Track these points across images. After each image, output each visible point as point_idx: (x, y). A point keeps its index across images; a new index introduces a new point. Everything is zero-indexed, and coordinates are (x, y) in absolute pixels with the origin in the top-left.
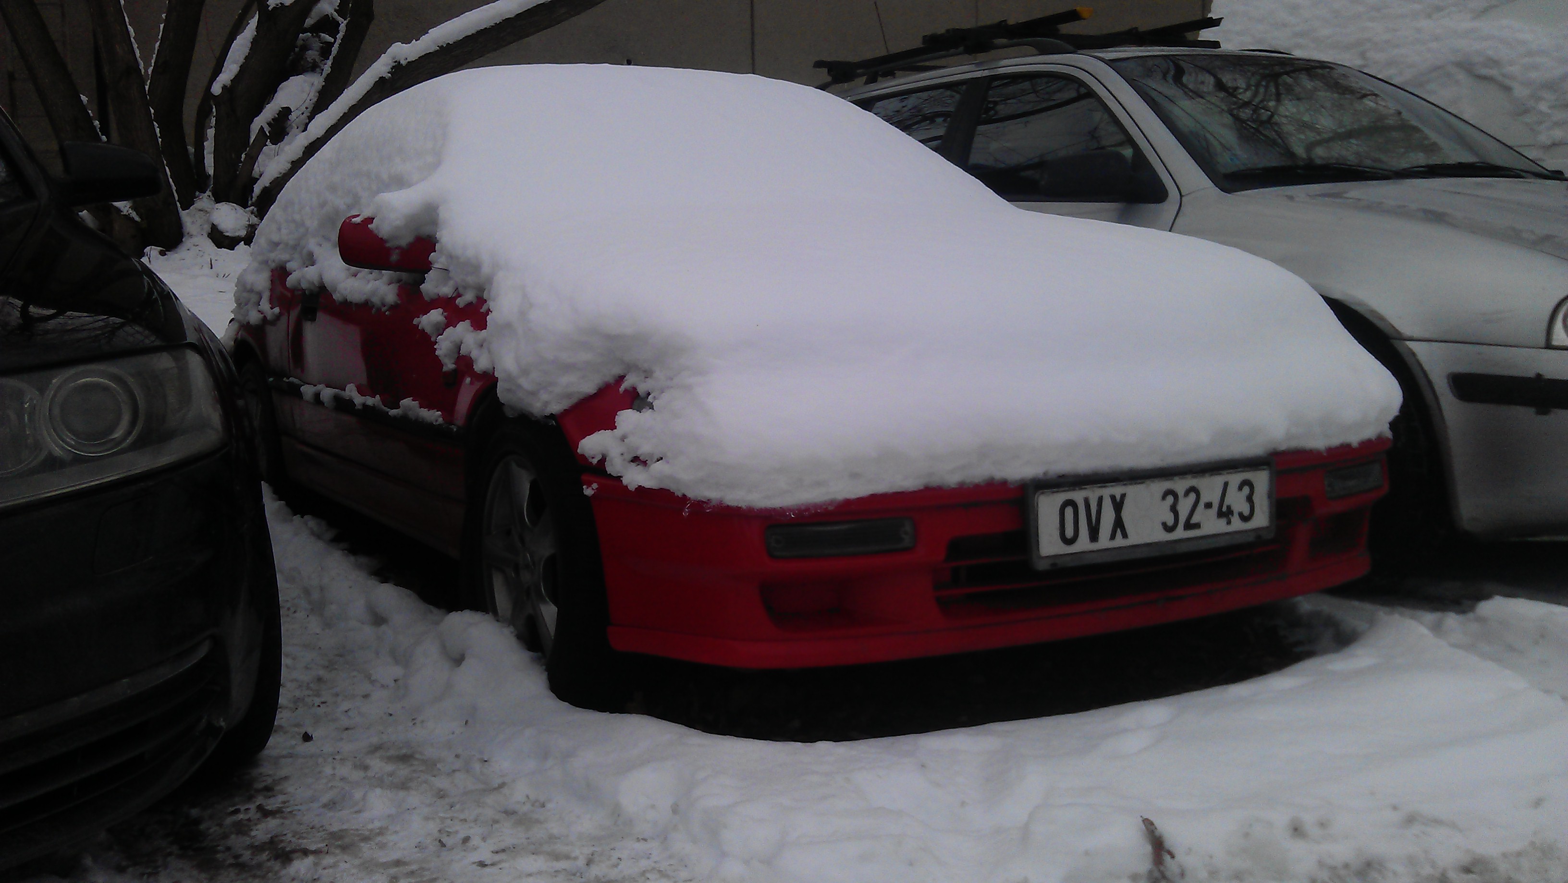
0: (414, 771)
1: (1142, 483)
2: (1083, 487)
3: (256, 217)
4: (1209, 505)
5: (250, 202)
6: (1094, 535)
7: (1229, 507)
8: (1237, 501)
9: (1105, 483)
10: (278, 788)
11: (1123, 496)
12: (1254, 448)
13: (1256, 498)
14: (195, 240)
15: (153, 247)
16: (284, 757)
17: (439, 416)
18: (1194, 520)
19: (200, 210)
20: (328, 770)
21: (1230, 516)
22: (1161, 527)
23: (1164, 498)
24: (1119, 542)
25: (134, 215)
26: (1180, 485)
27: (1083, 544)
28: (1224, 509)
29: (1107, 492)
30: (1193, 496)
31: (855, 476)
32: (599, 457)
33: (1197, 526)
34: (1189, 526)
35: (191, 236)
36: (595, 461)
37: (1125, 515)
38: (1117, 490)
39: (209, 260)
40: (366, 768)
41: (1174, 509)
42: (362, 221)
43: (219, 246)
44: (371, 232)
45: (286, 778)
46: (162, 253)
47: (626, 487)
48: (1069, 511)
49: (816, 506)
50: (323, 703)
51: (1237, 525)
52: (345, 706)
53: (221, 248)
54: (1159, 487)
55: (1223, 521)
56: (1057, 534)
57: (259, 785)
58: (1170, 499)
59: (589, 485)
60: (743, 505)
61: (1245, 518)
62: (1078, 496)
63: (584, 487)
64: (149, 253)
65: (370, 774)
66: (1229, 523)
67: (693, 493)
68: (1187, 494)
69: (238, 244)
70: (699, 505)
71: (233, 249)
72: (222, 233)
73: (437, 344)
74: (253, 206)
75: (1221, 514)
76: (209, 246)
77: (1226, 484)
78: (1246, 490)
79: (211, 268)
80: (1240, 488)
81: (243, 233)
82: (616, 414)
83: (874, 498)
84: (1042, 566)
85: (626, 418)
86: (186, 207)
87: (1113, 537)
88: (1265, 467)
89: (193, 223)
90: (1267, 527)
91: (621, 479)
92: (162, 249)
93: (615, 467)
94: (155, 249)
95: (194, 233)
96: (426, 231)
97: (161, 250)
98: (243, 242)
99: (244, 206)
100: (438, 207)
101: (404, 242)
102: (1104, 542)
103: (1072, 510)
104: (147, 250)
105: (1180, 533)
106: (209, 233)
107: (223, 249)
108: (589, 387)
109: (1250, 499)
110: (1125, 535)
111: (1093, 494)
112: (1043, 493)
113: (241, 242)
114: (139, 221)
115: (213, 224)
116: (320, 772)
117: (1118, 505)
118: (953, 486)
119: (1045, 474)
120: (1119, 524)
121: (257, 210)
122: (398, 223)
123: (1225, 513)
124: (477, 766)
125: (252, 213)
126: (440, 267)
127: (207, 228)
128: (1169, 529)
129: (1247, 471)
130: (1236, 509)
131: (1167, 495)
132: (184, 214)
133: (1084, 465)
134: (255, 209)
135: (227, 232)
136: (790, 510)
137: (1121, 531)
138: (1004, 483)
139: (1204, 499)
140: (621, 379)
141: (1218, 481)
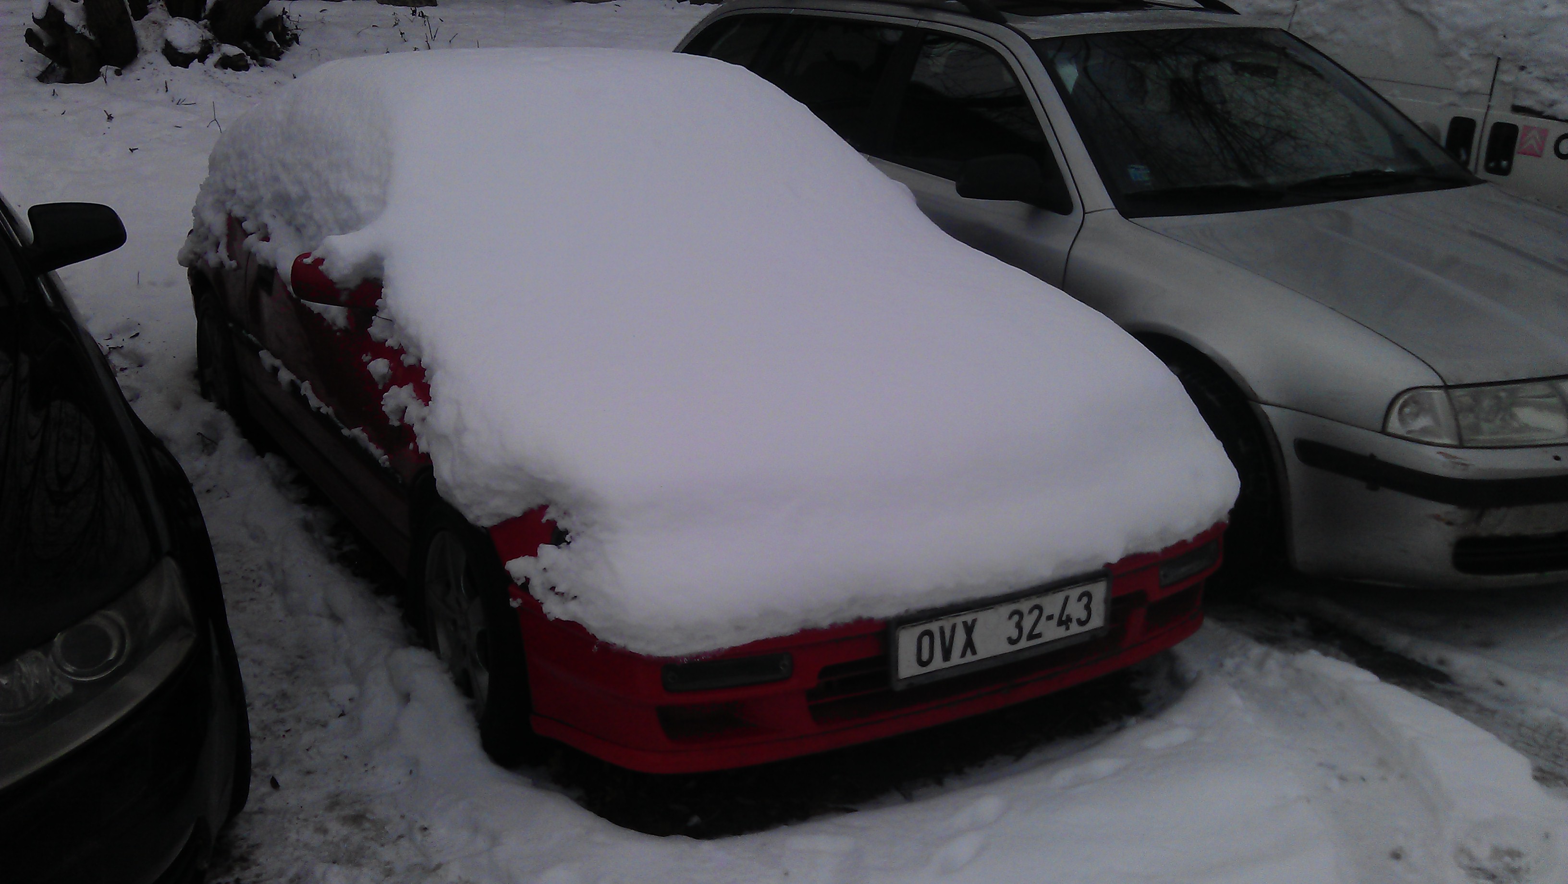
0: (366, 838)
1: (992, 608)
2: (940, 618)
3: (209, 31)
4: (1050, 618)
5: (203, 15)
6: (947, 654)
7: (1068, 616)
8: (1076, 610)
9: (960, 612)
10: (252, 857)
11: (974, 621)
12: (1097, 565)
13: (1093, 606)
14: (149, 57)
15: (109, 66)
16: (256, 813)
17: (387, 460)
18: (1036, 632)
19: (154, 23)
20: (293, 836)
21: (1069, 623)
22: (1006, 641)
23: (1010, 617)
24: (969, 658)
25: (87, 33)
26: (1025, 606)
27: (938, 663)
28: (1064, 618)
29: (959, 620)
30: (1036, 612)
31: (738, 628)
32: (523, 580)
33: (1039, 635)
34: (1031, 637)
35: (145, 52)
36: (519, 583)
37: (976, 637)
38: (969, 618)
39: (164, 83)
40: (325, 831)
41: (1019, 626)
42: (312, 262)
43: (174, 64)
44: (321, 273)
45: (257, 846)
46: (118, 73)
47: (545, 615)
48: (926, 640)
49: (705, 653)
50: (287, 731)
51: (1075, 629)
52: (307, 738)
53: (176, 66)
54: (1005, 610)
55: (1063, 627)
56: (914, 658)
57: (236, 853)
58: (1016, 618)
59: (515, 599)
60: (643, 653)
61: (1081, 623)
62: (934, 627)
63: (510, 600)
64: (104, 74)
65: (329, 838)
66: (1068, 628)
67: (601, 636)
68: (1031, 611)
69: (192, 62)
70: (606, 647)
71: (187, 67)
72: (177, 49)
73: (383, 400)
74: (206, 19)
75: (1061, 623)
76: (163, 62)
77: (1067, 599)
78: (1085, 600)
79: (167, 91)
80: (1080, 599)
81: (196, 50)
82: (538, 546)
83: (757, 644)
84: (899, 687)
85: (547, 551)
86: (139, 17)
87: (963, 655)
88: (1103, 579)
89: (147, 37)
90: (1102, 628)
91: (542, 606)
92: (117, 68)
93: (537, 590)
94: (111, 68)
95: (149, 49)
96: (373, 274)
97: (116, 70)
98: (197, 60)
99: (196, 18)
100: (382, 259)
101: (352, 284)
102: (956, 659)
103: (929, 639)
104: (103, 69)
105: (1023, 644)
106: (163, 49)
107: (178, 67)
108: (516, 511)
109: (1088, 607)
110: (974, 653)
111: (946, 623)
112: (903, 628)
113: (194, 60)
114: (94, 39)
115: (167, 40)
116: (286, 839)
117: (969, 629)
118: (826, 628)
119: (907, 611)
120: (969, 645)
121: (210, 24)
122: (346, 272)
123: (1064, 622)
124: (419, 837)
125: (205, 27)
126: (385, 318)
127: (161, 44)
128: (1012, 642)
129: (1087, 584)
130: (1075, 617)
131: (1015, 614)
132: (137, 24)
133: (940, 601)
134: (208, 23)
135: (181, 49)
136: (682, 658)
137: (971, 650)
138: (871, 621)
139: (1046, 613)
140: (543, 508)
141: (1060, 597)
